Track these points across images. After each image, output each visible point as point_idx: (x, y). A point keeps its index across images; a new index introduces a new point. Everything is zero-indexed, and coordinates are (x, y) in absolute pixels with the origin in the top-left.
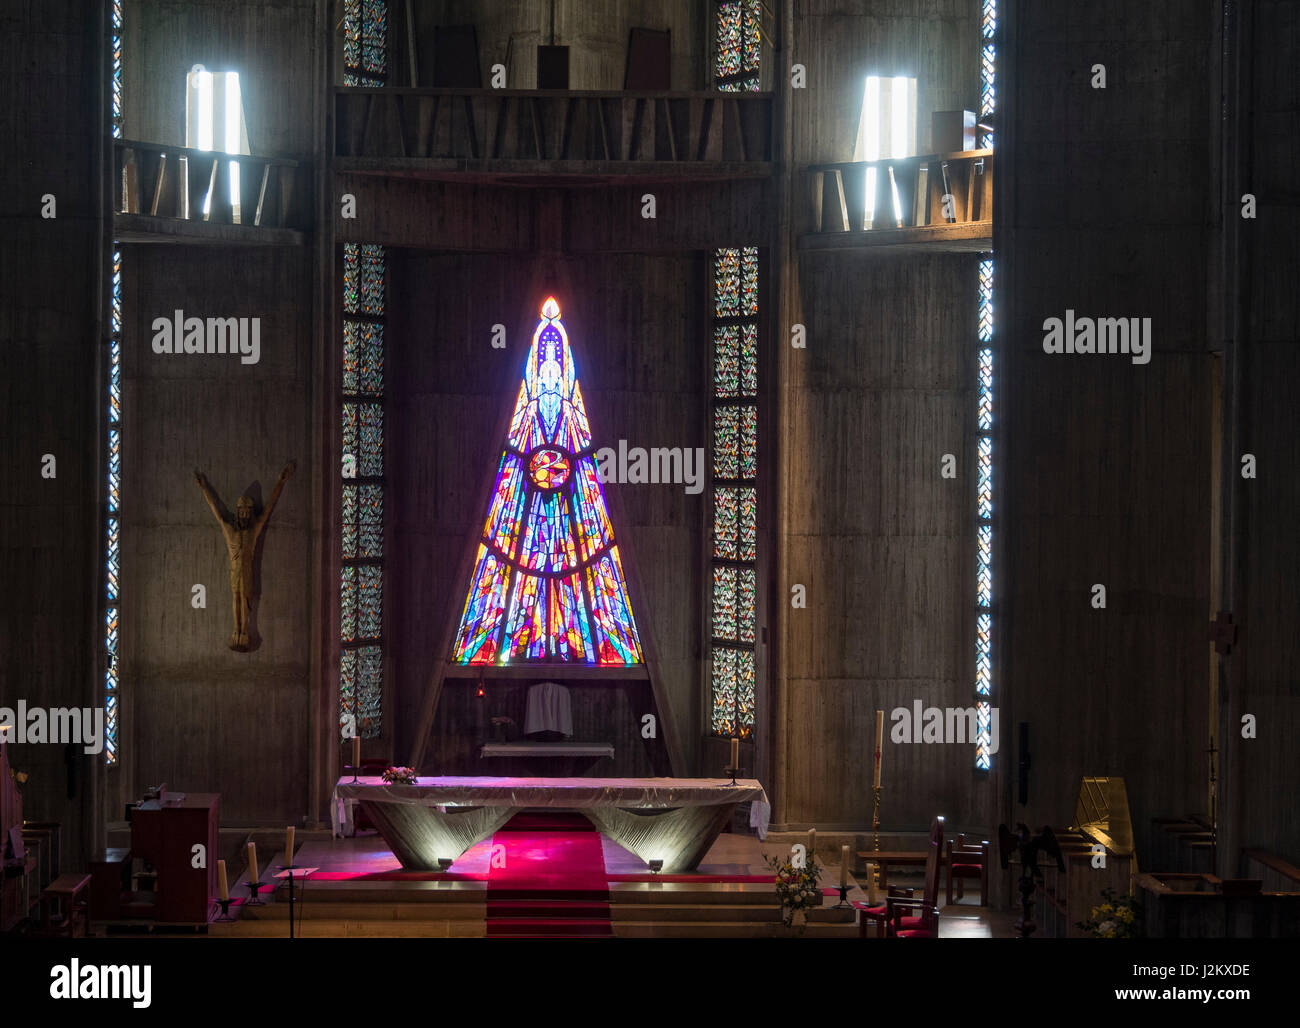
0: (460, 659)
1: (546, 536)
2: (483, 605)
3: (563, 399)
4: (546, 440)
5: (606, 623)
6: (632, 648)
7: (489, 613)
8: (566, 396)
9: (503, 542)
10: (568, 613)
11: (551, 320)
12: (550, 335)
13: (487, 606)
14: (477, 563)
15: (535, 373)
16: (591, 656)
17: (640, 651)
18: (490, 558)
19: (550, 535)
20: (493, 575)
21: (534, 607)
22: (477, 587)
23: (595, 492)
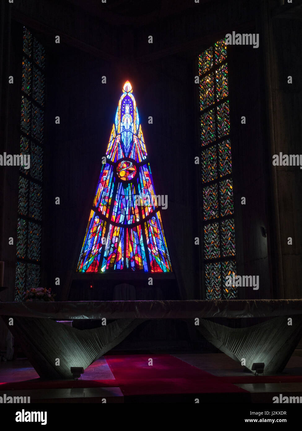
0: (80, 271)
1: (124, 205)
2: (92, 242)
3: (133, 134)
4: (124, 155)
5: (154, 251)
6: (167, 265)
7: (95, 247)
8: (135, 132)
9: (103, 209)
10: (135, 246)
11: (127, 93)
12: (127, 101)
13: (95, 243)
14: (89, 220)
15: (119, 121)
16: (146, 268)
17: (171, 265)
18: (96, 217)
19: (126, 205)
20: (98, 227)
21: (118, 243)
22: (90, 233)
23: (149, 183)
